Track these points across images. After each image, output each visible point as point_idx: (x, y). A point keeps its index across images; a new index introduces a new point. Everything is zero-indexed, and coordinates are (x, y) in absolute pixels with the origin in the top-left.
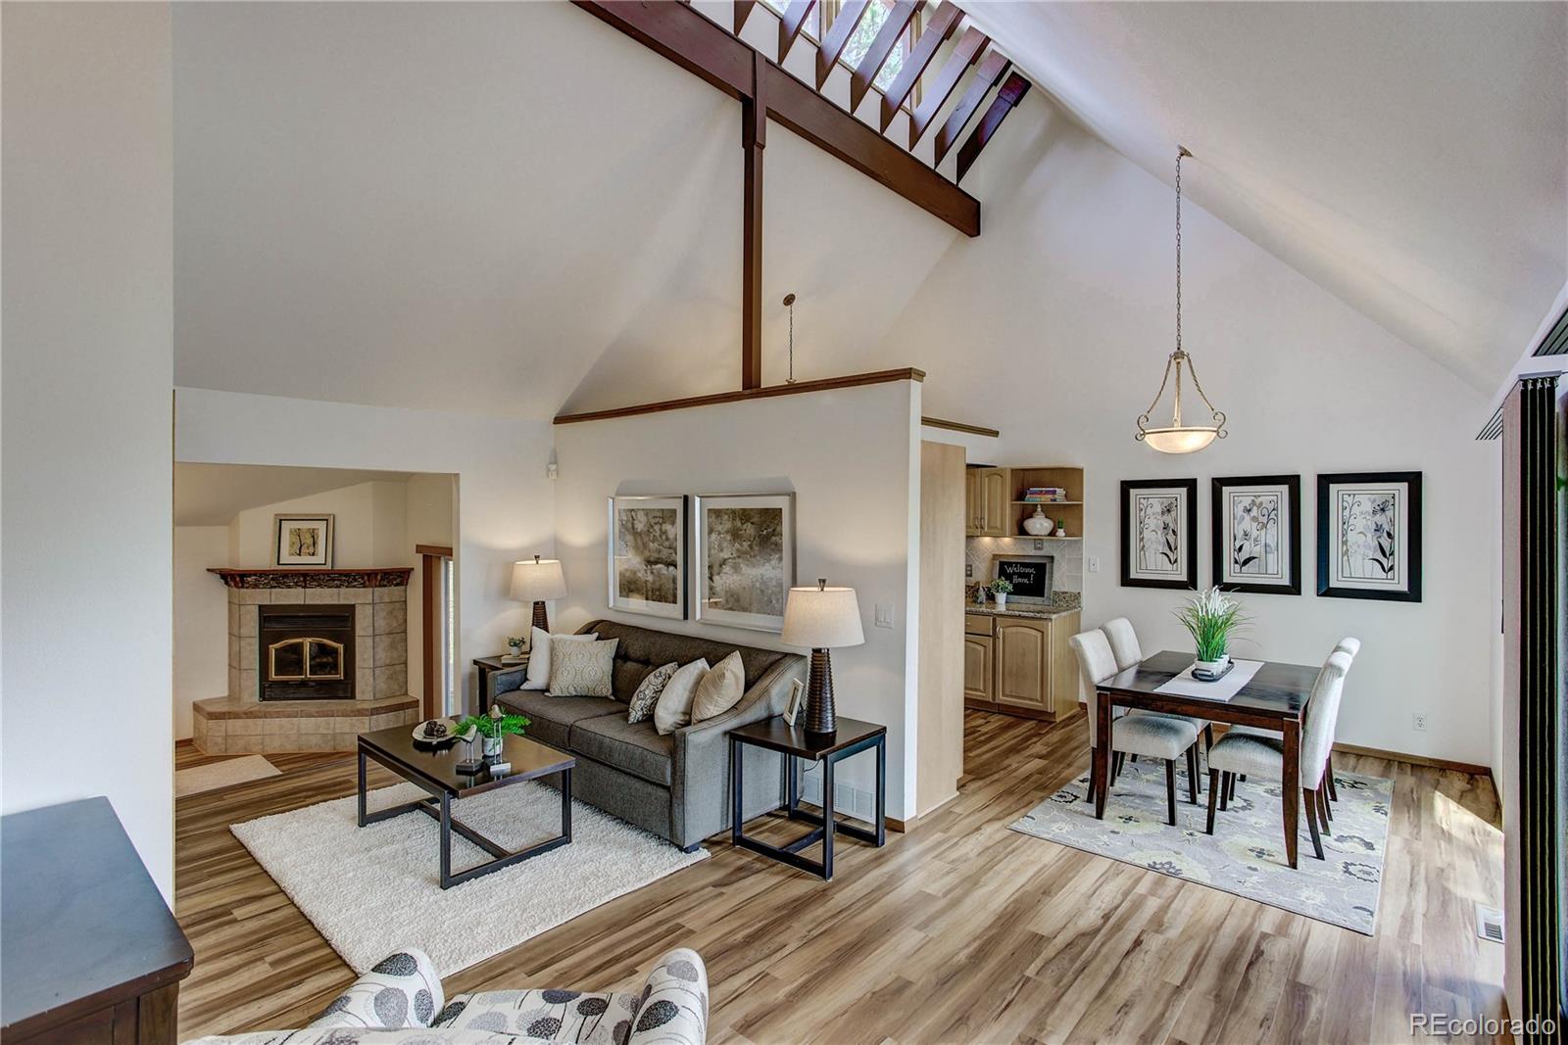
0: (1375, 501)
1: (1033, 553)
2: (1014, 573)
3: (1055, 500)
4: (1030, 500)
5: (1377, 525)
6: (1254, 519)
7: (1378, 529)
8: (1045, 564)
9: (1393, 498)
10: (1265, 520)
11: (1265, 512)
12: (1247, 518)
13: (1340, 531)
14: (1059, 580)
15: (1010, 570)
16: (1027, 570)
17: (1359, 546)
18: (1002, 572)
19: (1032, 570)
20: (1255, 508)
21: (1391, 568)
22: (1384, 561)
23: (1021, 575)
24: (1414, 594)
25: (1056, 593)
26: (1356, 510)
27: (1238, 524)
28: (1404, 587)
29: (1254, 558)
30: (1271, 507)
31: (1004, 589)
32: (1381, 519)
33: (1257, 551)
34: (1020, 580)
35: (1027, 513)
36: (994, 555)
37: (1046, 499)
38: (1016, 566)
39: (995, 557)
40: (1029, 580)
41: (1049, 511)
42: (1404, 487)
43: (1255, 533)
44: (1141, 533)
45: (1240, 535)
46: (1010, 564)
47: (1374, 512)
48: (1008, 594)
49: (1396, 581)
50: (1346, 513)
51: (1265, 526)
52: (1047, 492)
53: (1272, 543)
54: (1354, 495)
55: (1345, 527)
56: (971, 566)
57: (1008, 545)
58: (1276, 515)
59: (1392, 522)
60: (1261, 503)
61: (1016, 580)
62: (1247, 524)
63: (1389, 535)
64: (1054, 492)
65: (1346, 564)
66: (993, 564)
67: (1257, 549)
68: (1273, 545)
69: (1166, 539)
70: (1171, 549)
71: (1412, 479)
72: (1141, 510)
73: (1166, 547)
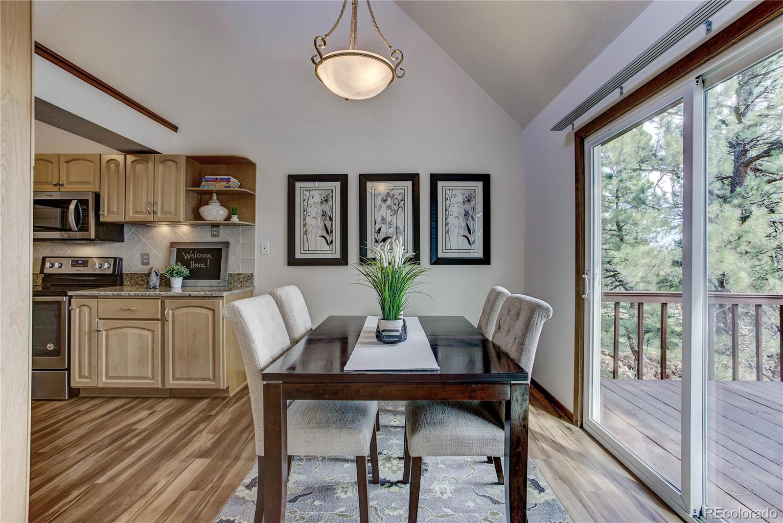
0: (465, 193)
1: (210, 239)
2: (192, 259)
3: (229, 187)
4: (205, 186)
5: (465, 211)
6: (389, 207)
7: (467, 214)
8: (221, 249)
9: (474, 192)
10: (395, 208)
11: (396, 201)
12: (384, 206)
13: (444, 217)
14: (233, 264)
15: (187, 257)
16: (204, 256)
17: (455, 227)
18: (180, 259)
19: (209, 256)
20: (389, 199)
21: (474, 242)
22: (470, 237)
23: (197, 261)
24: (485, 260)
25: (231, 275)
26: (453, 200)
27: (378, 212)
28: (480, 255)
29: (389, 238)
30: (400, 198)
31: (179, 274)
32: (468, 207)
33: (391, 231)
34: (197, 265)
35: (203, 198)
36: (172, 243)
37: (221, 186)
38: (194, 253)
39: (173, 244)
40: (206, 265)
41: (226, 198)
42: (480, 184)
43: (389, 219)
44: (304, 220)
45: (379, 219)
46: (187, 251)
47: (464, 203)
48: (185, 278)
49: (476, 251)
50: (448, 202)
51: (396, 212)
52: (222, 180)
53: (401, 225)
54: (452, 189)
55: (447, 213)
56: (148, 255)
57: (185, 233)
58: (404, 204)
59: (475, 209)
60: (394, 195)
61: (193, 265)
62: (384, 212)
63: (473, 219)
64: (228, 180)
65: (447, 239)
66: (170, 253)
67: (391, 230)
68: (402, 228)
69: (325, 225)
70: (328, 233)
71: (485, 179)
72: (304, 200)
73: (325, 231)
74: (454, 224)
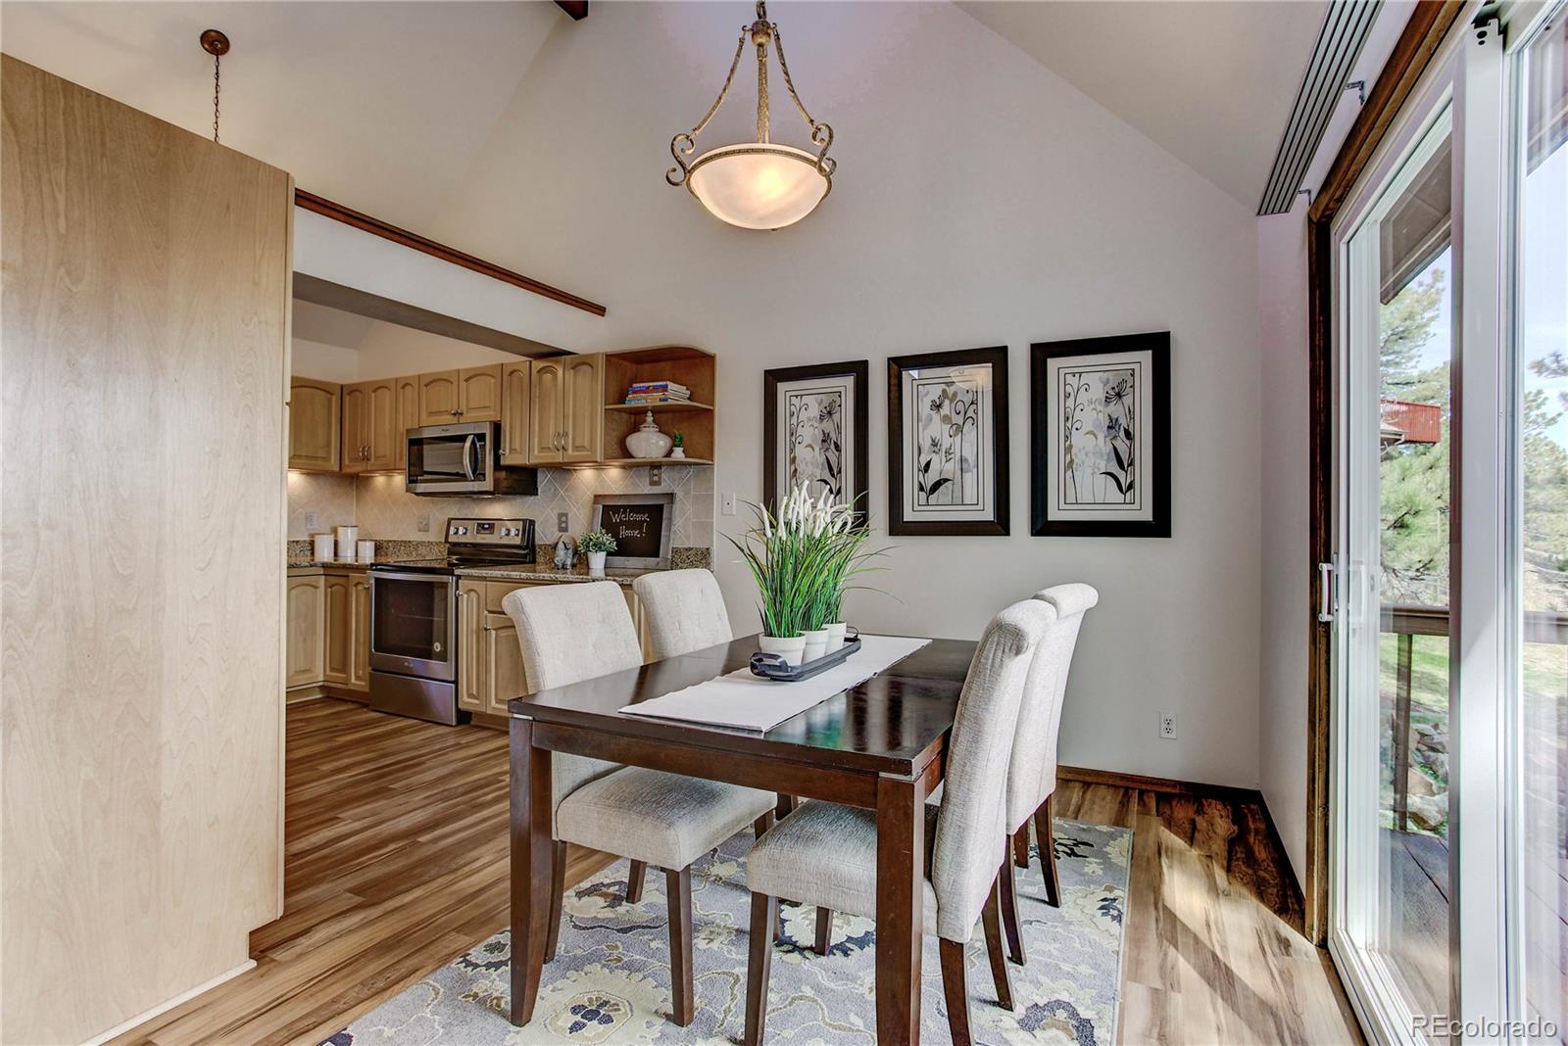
0: (1108, 381)
1: (648, 489)
2: (622, 523)
3: (665, 400)
4: (634, 401)
6: (946, 419)
7: (1113, 425)
8: (662, 505)
9: (1133, 375)
10: (959, 420)
11: (960, 407)
12: (936, 417)
14: (679, 532)
15: (616, 519)
16: (639, 517)
17: (1086, 454)
18: (608, 525)
19: (645, 517)
20: (947, 402)
21: (1131, 486)
22: (1121, 475)
23: (631, 525)
24: (1159, 525)
25: (676, 551)
26: (1083, 397)
27: (923, 430)
28: (1146, 515)
29: (946, 480)
30: (968, 399)
31: (599, 547)
32: (1117, 410)
33: (950, 468)
34: (629, 533)
35: (635, 420)
36: (596, 496)
37: (652, 400)
38: (625, 512)
39: (597, 498)
40: (641, 533)
41: (668, 419)
42: (1145, 357)
43: (946, 443)
44: (792, 450)
45: (926, 444)
46: (616, 509)
47: (1108, 400)
48: (609, 554)
49: (1137, 506)
50: (1070, 402)
51: (960, 429)
52: (656, 389)
53: (969, 454)
54: (1080, 373)
55: (1069, 424)
56: (566, 515)
57: (614, 479)
58: (976, 412)
59: (1131, 413)
60: (955, 394)
61: (624, 533)
62: (936, 429)
63: (1128, 435)
64: (665, 388)
65: (1069, 482)
66: (594, 510)
67: (950, 466)
68: (972, 460)
69: (827, 458)
70: (833, 475)
71: (1158, 345)
72: (792, 415)
73: (827, 470)
74: (1084, 448)
